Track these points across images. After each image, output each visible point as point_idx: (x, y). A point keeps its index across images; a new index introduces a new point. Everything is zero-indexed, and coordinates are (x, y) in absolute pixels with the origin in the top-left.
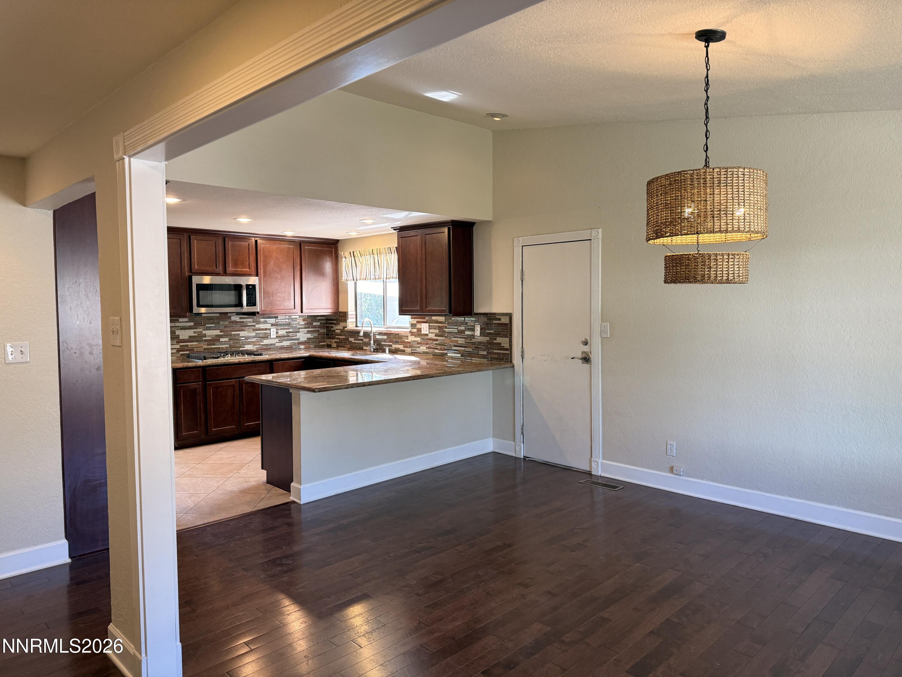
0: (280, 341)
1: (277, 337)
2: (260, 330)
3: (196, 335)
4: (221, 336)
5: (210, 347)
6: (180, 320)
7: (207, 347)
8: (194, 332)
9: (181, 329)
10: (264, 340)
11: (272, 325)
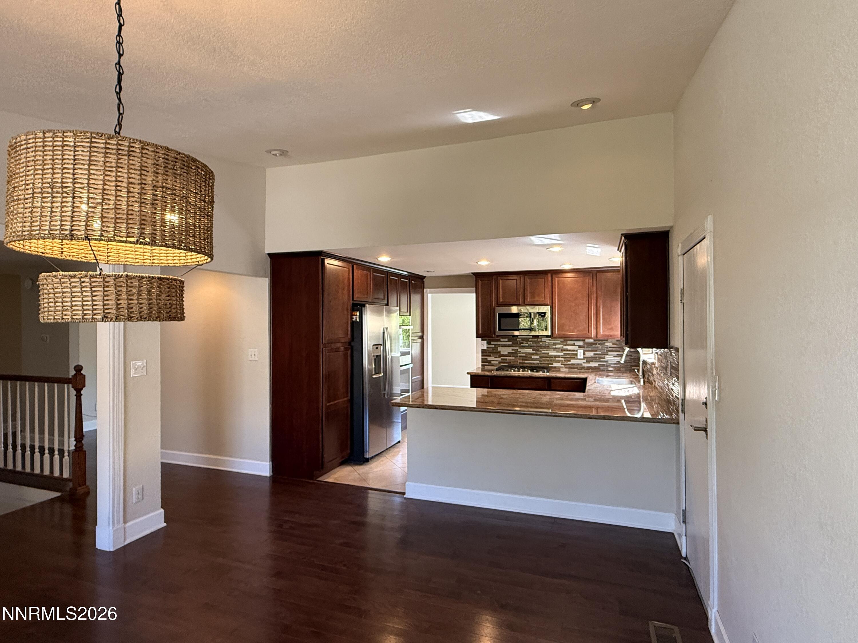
0: (588, 362)
1: (584, 358)
2: (567, 350)
3: (514, 351)
4: (533, 354)
5: (524, 361)
6: (502, 340)
7: (521, 361)
8: (512, 350)
9: (502, 347)
10: (571, 360)
11: (580, 347)
